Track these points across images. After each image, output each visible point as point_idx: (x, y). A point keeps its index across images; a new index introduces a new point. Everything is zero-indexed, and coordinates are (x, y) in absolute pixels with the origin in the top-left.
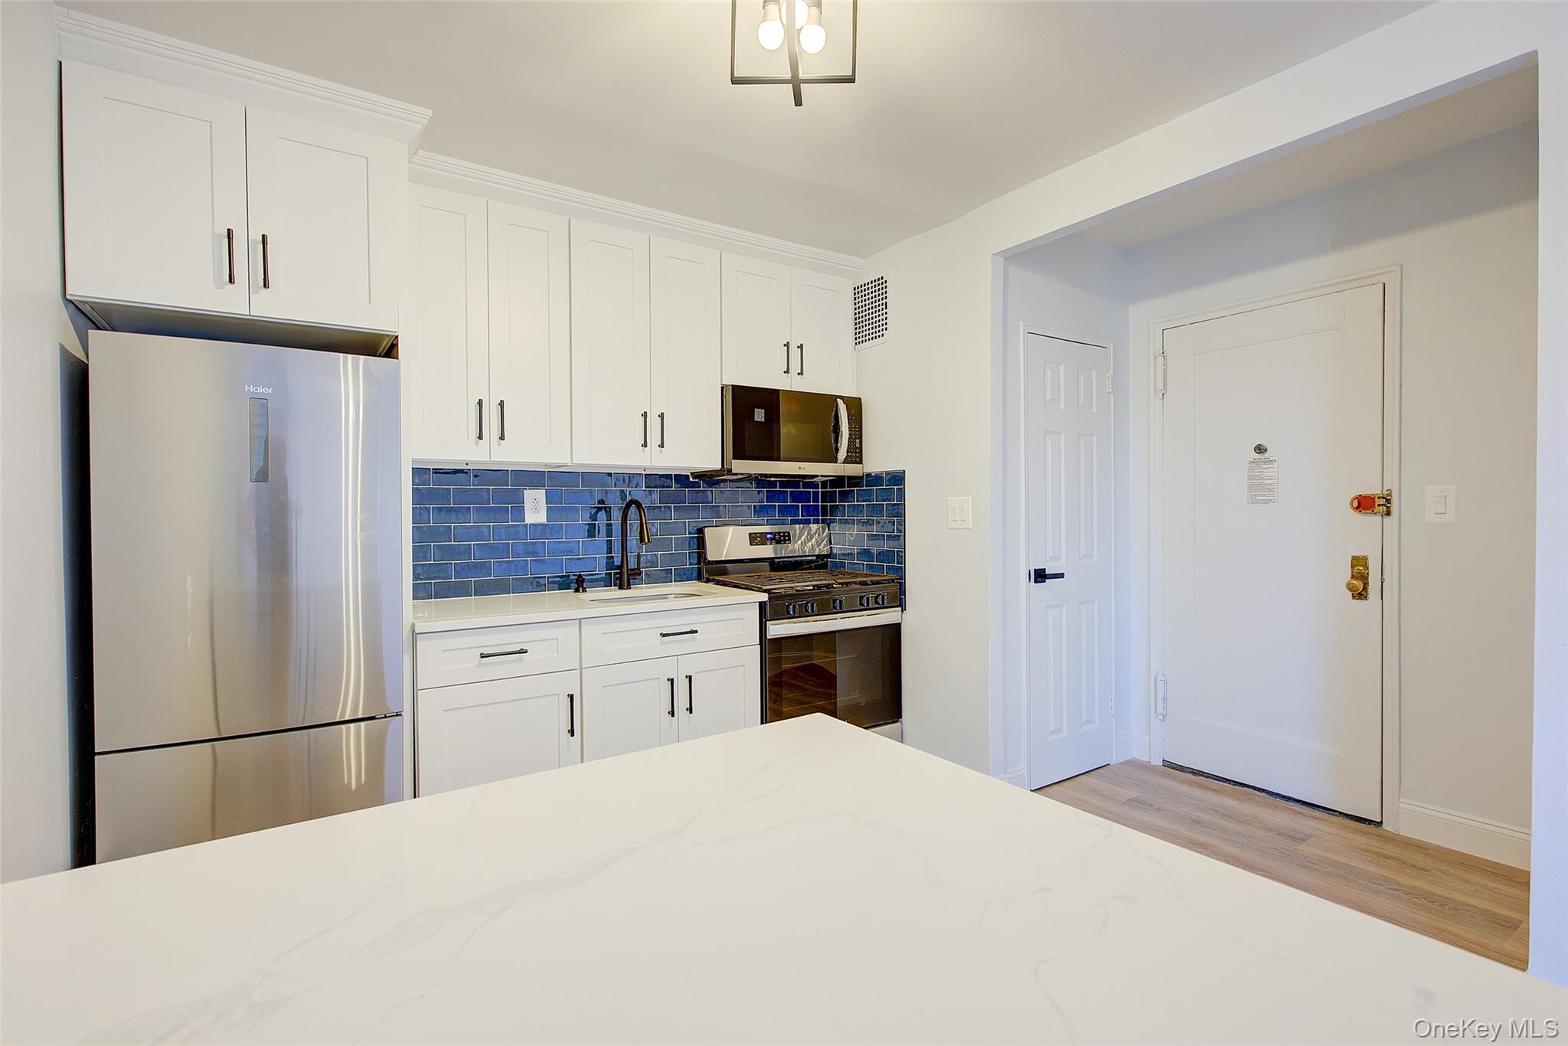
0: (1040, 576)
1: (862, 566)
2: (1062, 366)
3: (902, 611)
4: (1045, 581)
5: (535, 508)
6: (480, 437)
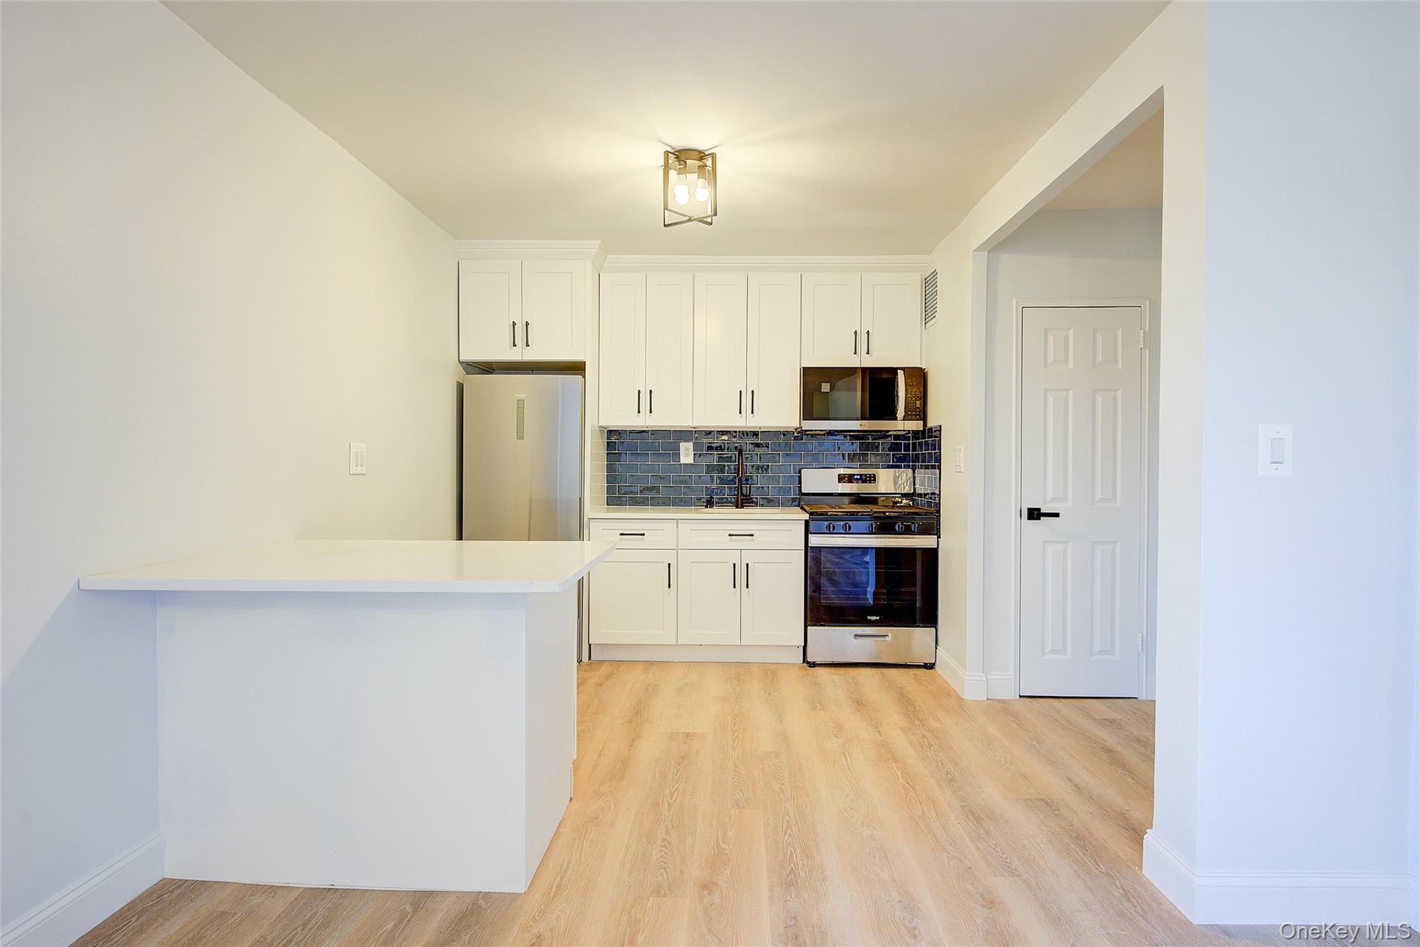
0: (1034, 514)
2: (1072, 330)
3: (938, 539)
4: (1040, 519)
5: (687, 454)
6: (639, 412)
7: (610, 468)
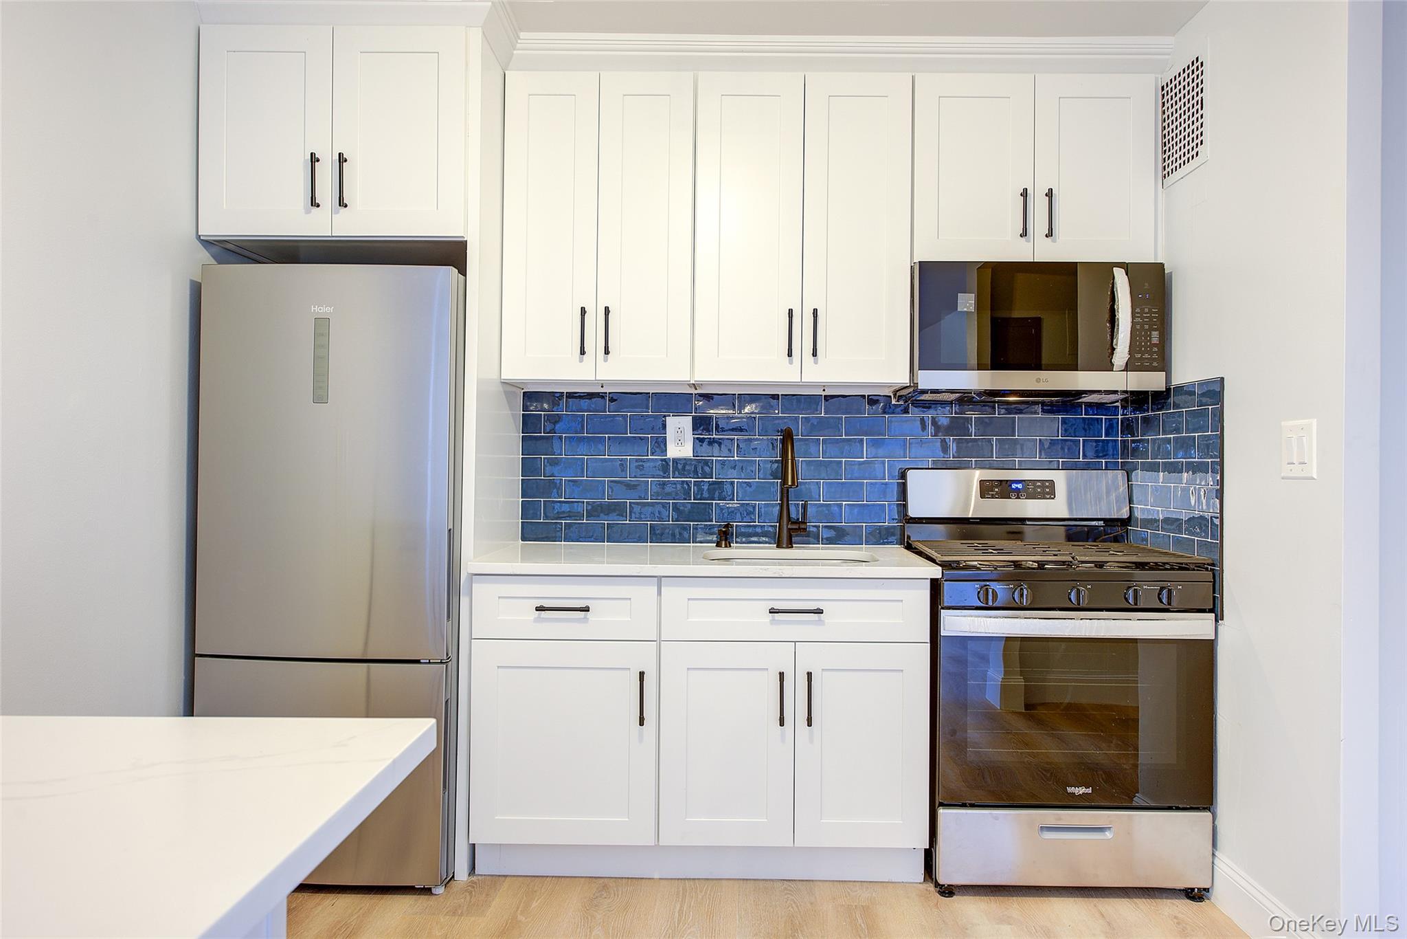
1: (1167, 540)
3: (1216, 621)
5: (679, 439)
6: (583, 352)
7: (528, 467)
